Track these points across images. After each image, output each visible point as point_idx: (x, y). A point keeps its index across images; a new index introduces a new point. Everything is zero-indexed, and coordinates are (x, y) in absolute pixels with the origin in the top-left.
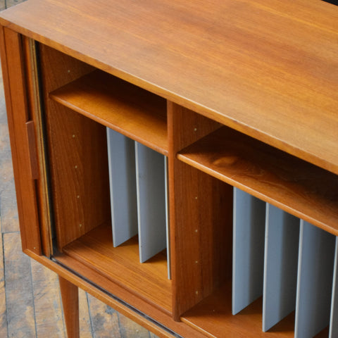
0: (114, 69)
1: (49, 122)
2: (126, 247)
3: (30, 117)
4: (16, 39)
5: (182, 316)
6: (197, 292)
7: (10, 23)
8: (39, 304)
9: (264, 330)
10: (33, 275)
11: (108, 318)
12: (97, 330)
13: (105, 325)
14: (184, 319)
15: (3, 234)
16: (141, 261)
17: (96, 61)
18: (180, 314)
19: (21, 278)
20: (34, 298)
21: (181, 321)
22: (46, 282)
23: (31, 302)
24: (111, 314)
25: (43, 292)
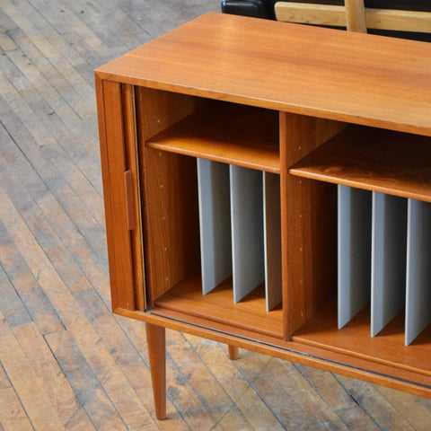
0: (230, 96)
1: (145, 170)
2: (216, 294)
3: (127, 167)
4: (116, 89)
5: (293, 335)
6: (302, 314)
7: (111, 75)
8: (108, 386)
9: (372, 335)
10: (91, 364)
11: (181, 388)
12: (175, 399)
13: (181, 394)
14: (295, 338)
15: (43, 336)
16: (235, 302)
17: (210, 92)
18: (291, 333)
19: (78, 369)
20: (100, 383)
21: (291, 340)
22: (107, 369)
23: (99, 385)
24: (183, 385)
25: (107, 376)
